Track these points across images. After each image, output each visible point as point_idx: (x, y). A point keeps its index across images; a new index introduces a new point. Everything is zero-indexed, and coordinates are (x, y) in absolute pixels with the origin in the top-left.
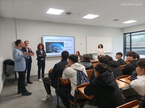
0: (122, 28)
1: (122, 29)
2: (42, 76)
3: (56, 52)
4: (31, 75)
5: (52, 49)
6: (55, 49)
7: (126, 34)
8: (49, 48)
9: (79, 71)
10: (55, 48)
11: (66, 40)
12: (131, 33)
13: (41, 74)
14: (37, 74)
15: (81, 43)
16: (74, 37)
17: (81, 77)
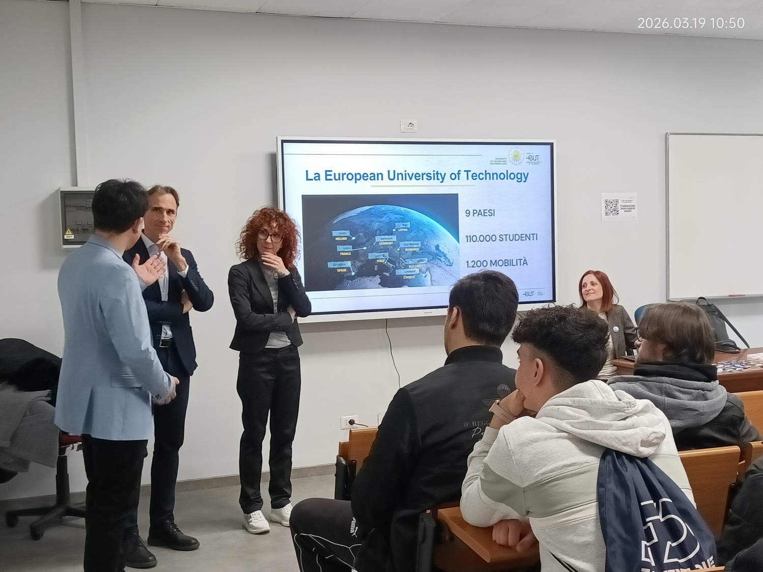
2: (272, 490)
3: (391, 281)
4: (182, 476)
5: (354, 257)
6: (382, 258)
8: (334, 243)
9: (619, 454)
10: (385, 249)
11: (474, 177)
13: (266, 468)
14: (232, 467)
15: (611, 197)
16: (552, 145)
17: (641, 508)
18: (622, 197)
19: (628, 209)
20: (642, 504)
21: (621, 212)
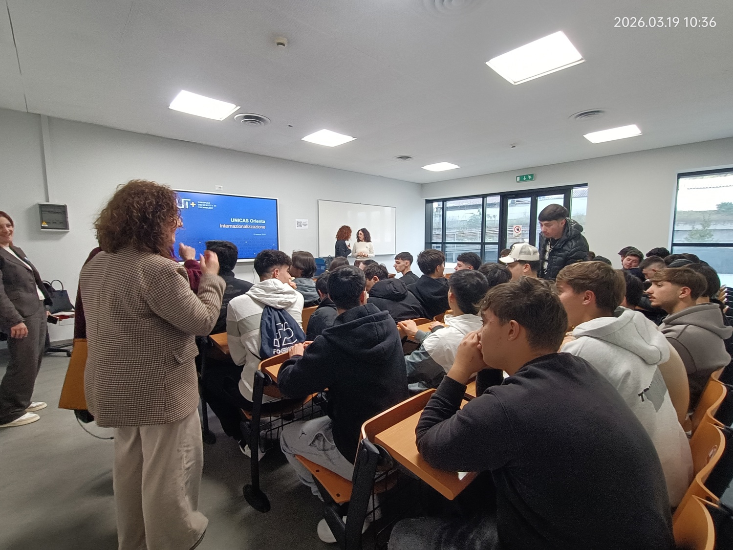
0: (422, 185)
1: (422, 187)
7: (432, 201)
9: (271, 307)
12: (444, 201)
15: (299, 220)
16: (276, 200)
17: (276, 326)
18: (303, 221)
19: (305, 225)
20: (277, 324)
21: (303, 226)
